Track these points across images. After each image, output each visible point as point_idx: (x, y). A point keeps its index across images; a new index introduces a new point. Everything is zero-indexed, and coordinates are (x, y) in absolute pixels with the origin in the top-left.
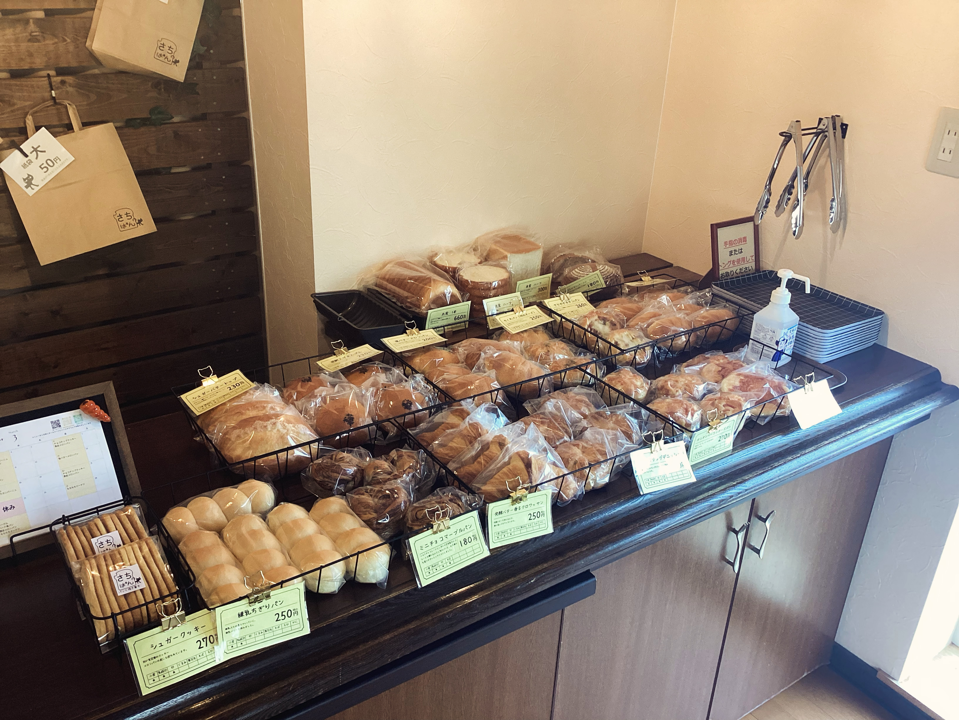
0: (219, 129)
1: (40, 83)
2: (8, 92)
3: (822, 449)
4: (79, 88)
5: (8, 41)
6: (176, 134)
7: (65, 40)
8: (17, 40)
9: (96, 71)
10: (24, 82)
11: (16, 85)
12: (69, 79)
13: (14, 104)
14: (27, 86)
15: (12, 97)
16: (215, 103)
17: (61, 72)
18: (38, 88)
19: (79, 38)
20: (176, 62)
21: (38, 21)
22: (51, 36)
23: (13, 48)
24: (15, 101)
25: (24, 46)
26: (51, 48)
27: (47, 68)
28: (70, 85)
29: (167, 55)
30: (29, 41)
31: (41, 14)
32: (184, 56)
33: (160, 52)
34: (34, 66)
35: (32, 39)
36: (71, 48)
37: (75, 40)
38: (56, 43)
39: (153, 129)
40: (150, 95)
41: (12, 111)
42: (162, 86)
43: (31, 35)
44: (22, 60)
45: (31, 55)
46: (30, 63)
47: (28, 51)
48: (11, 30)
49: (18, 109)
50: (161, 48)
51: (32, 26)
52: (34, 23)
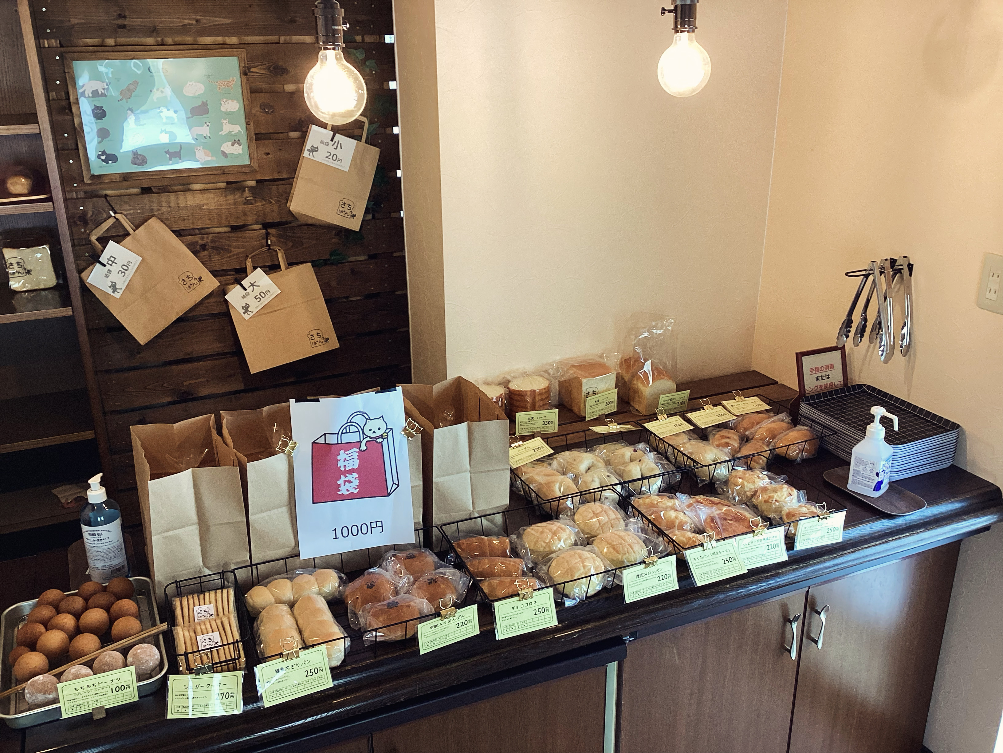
0: (386, 266)
1: (251, 235)
2: (228, 242)
3: (861, 551)
4: (279, 238)
5: (230, 204)
6: (353, 271)
7: (271, 202)
8: (235, 204)
9: (294, 224)
10: (240, 234)
11: (233, 237)
12: (272, 231)
13: (231, 252)
14: (241, 237)
15: (230, 246)
16: (384, 245)
17: (266, 226)
18: (250, 238)
19: (281, 200)
20: (354, 216)
21: (251, 188)
22: (260, 200)
23: (233, 210)
24: (232, 249)
25: (241, 207)
26: (261, 208)
27: (256, 223)
28: (273, 236)
29: (347, 211)
30: (245, 203)
31: (253, 183)
32: (360, 212)
33: (342, 209)
34: (247, 222)
35: (247, 202)
36: (276, 208)
37: (278, 202)
38: (264, 205)
39: (335, 267)
40: (333, 241)
41: (230, 257)
42: (343, 233)
43: (246, 199)
44: (238, 218)
45: (245, 214)
46: (245, 220)
47: (244, 212)
48: (232, 196)
49: (234, 255)
50: (343, 206)
51: (247, 193)
52: (249, 190)
